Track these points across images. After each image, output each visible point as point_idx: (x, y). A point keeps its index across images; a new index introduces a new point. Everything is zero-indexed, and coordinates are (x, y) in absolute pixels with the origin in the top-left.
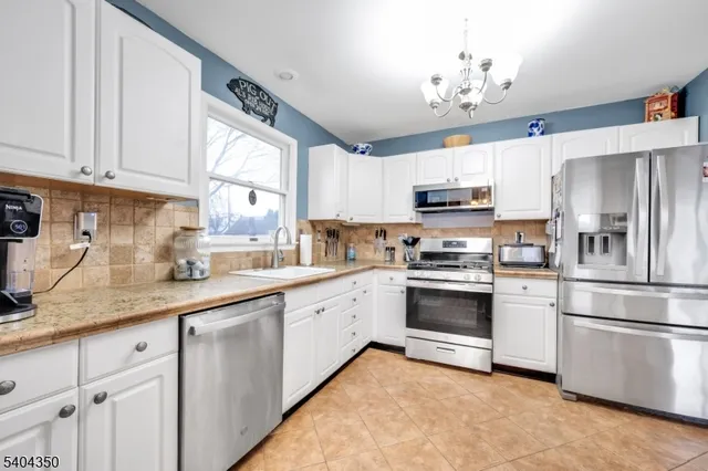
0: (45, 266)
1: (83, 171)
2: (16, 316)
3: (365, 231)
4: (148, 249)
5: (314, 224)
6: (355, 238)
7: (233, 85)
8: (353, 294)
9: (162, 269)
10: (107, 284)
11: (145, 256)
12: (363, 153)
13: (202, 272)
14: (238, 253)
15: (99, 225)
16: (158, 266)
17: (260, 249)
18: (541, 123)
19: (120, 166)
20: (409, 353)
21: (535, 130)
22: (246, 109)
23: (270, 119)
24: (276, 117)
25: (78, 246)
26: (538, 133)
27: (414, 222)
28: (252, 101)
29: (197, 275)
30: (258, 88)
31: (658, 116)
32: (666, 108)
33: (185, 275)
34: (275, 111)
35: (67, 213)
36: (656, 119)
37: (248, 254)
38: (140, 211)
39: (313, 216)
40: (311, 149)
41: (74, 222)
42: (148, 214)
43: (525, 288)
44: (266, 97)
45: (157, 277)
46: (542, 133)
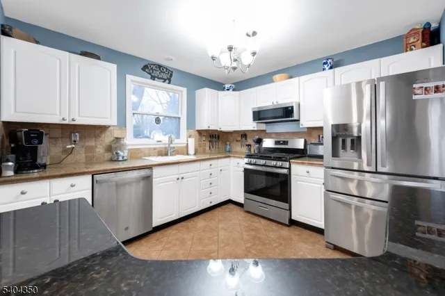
0: (60, 154)
1: (63, 119)
2: (36, 171)
3: (236, 135)
4: (101, 147)
5: (200, 132)
6: (231, 139)
7: (145, 68)
8: (210, 171)
9: (108, 156)
10: (84, 161)
11: (100, 150)
12: (228, 90)
13: (123, 157)
14: (150, 148)
15: (80, 138)
16: (106, 154)
17: (164, 146)
18: (330, 61)
19: (79, 116)
20: (246, 208)
21: (326, 66)
22: (153, 78)
23: (169, 80)
24: (172, 79)
25: (70, 147)
26: (327, 68)
27: (256, 129)
28: (157, 73)
29: (121, 159)
30: (160, 66)
31: (413, 47)
32: (418, 40)
33: (115, 158)
34: (171, 75)
35: (68, 134)
36: (411, 50)
37: (155, 149)
38: (97, 132)
39: (199, 127)
40: (197, 91)
41: (70, 138)
42: (101, 132)
43: (308, 172)
44: (165, 70)
45: (106, 159)
46: (331, 68)
